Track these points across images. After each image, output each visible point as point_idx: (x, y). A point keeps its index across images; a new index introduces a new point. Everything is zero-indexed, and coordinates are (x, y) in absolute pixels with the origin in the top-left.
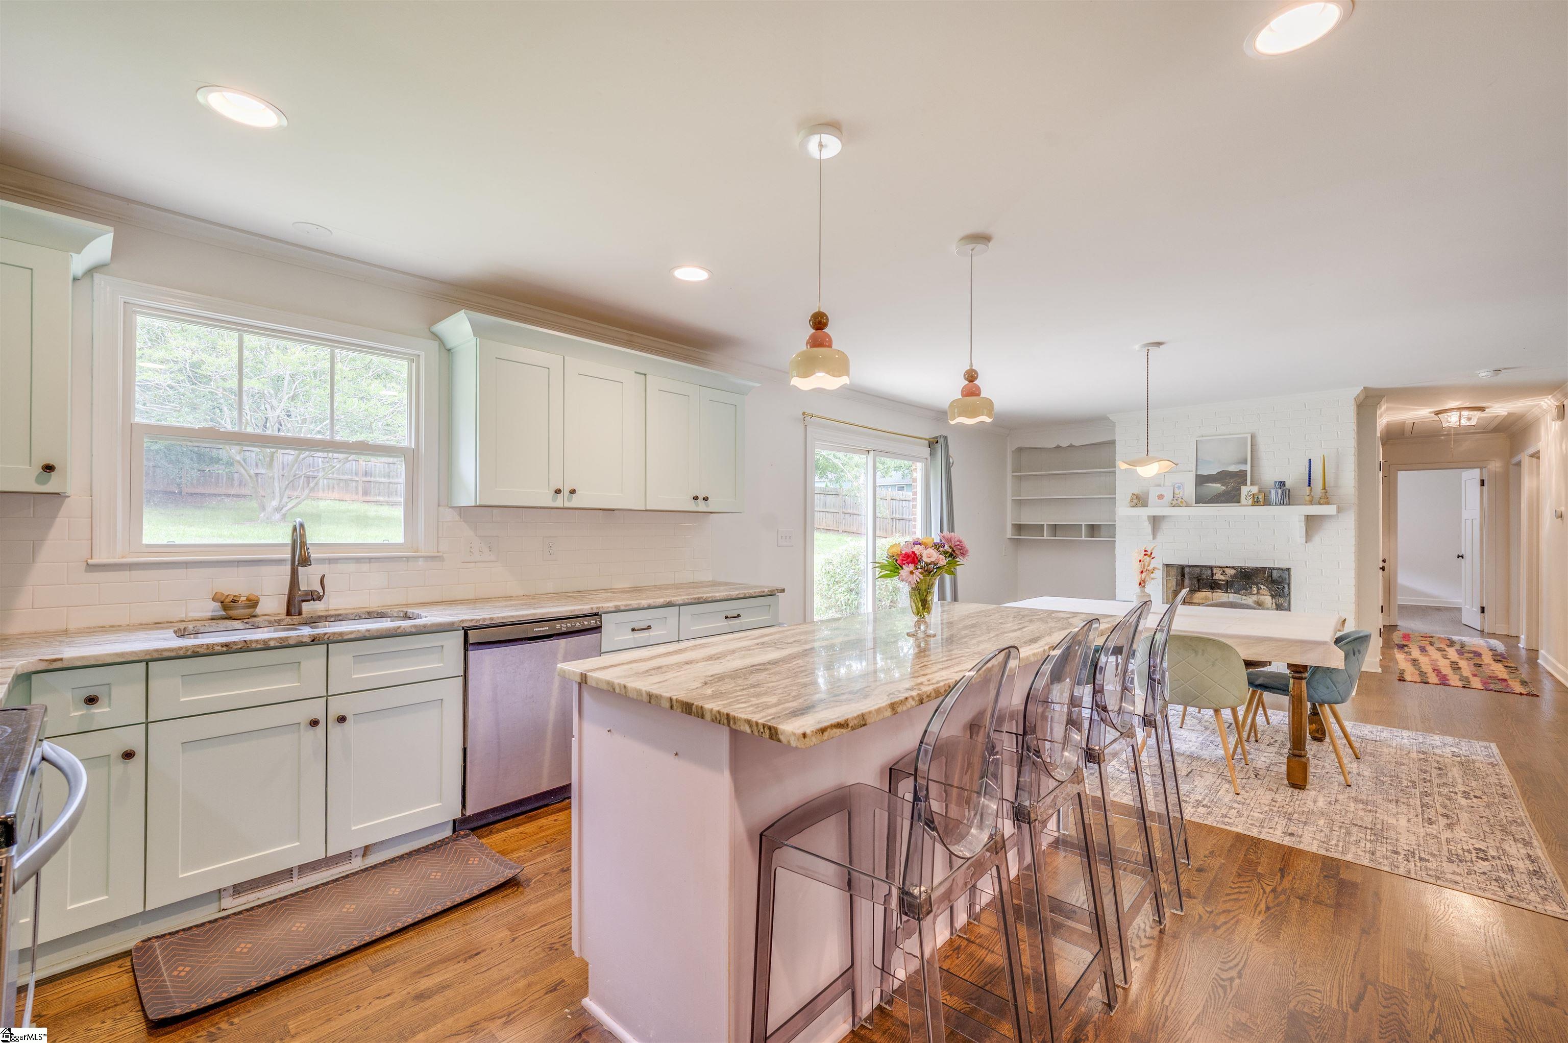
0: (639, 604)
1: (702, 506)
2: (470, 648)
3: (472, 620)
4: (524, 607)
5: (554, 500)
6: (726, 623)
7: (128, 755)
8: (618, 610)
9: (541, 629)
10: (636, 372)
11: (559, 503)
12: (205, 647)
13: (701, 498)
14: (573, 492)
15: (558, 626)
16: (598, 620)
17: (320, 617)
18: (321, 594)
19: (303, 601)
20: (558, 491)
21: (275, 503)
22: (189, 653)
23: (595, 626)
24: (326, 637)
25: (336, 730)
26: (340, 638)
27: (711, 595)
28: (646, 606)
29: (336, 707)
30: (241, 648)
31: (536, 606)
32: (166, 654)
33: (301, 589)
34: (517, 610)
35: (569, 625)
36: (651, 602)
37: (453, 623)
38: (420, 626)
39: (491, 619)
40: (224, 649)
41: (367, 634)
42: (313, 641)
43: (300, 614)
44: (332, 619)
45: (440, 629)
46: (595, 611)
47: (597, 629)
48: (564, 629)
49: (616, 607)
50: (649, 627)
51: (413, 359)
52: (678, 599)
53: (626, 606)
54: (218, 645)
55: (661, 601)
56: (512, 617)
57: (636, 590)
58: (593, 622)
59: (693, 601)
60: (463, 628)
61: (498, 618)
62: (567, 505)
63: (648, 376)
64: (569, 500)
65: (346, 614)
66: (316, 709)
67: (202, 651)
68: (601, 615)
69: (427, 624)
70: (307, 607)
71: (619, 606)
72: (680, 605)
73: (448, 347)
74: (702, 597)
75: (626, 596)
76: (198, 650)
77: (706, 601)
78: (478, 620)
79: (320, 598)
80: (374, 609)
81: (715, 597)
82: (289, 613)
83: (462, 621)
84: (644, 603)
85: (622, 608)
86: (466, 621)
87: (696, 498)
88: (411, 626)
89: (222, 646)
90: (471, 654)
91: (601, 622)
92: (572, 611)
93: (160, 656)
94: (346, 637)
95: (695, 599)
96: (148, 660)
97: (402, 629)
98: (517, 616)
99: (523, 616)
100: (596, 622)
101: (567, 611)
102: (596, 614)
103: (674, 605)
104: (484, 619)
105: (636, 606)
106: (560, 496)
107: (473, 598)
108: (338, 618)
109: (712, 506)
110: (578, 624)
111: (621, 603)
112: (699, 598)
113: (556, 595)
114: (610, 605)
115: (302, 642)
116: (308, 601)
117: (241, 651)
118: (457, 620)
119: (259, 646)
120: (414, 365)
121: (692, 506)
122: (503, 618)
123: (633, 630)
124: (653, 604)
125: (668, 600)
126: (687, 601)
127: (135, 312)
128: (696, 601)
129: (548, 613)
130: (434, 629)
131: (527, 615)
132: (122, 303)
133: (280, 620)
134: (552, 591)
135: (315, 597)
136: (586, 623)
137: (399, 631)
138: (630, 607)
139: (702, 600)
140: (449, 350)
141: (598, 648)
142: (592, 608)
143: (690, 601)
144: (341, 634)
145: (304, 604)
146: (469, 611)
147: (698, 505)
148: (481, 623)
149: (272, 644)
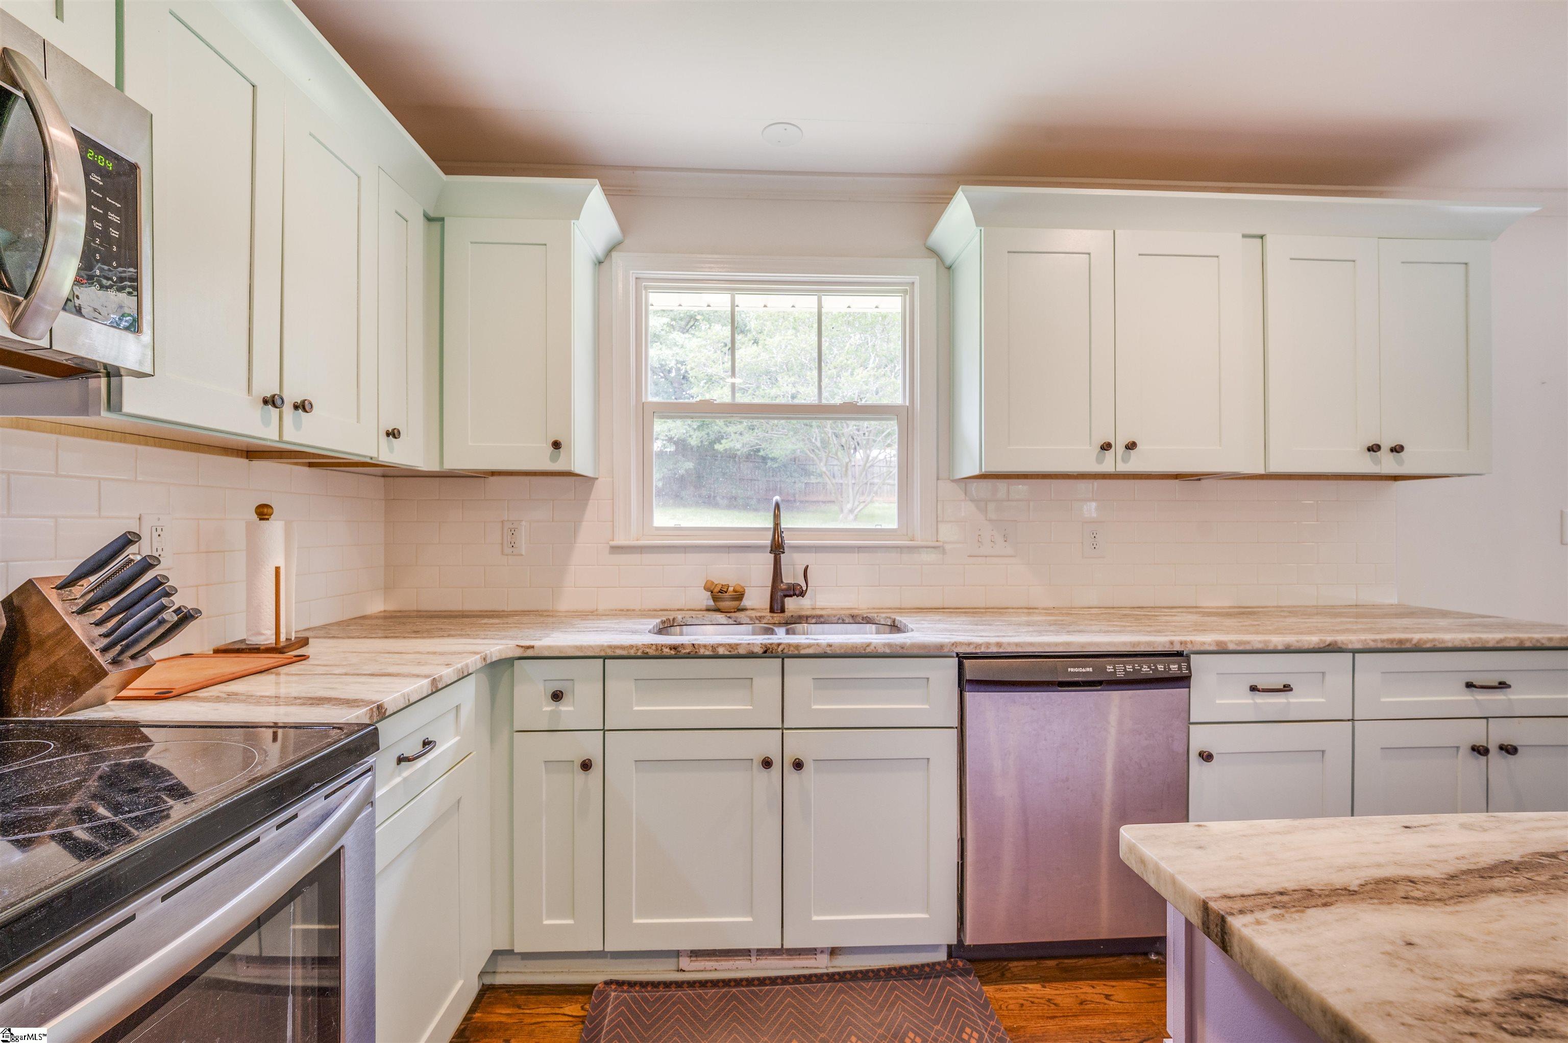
0: (1265, 642)
1: (1387, 464)
2: (967, 687)
3: (969, 644)
4: (1052, 628)
5: (1100, 460)
6: (1468, 697)
7: (586, 766)
8: (1222, 651)
9: (1081, 670)
10: (1244, 236)
11: (1108, 465)
12: (654, 647)
13: (1385, 447)
14: (1131, 446)
15: (1110, 669)
16: (1184, 665)
17: (800, 617)
18: (804, 589)
19: (786, 596)
20: (1106, 447)
21: (849, 506)
22: (639, 654)
23: (1178, 674)
24: (780, 649)
25: (792, 776)
26: (796, 652)
27: (1430, 636)
28: (1280, 647)
29: (796, 746)
30: (689, 653)
31: (1071, 628)
32: (619, 652)
33: (784, 581)
34: (1040, 633)
35: (1129, 668)
36: (1291, 639)
37: (941, 646)
38: (896, 645)
39: (999, 645)
40: (673, 652)
41: (828, 651)
42: (765, 652)
43: (783, 611)
44: (814, 621)
45: (922, 652)
46: (1177, 648)
47: (1183, 681)
48: (1120, 675)
49: (1218, 643)
50: (1287, 688)
51: (907, 291)
52: (1353, 639)
53: (1240, 643)
54: (666, 646)
55: (1313, 640)
56: (1031, 644)
57: (1243, 612)
58: (1174, 667)
59: (1389, 646)
60: (958, 655)
61: (1009, 644)
62: (1122, 468)
63: (1269, 239)
64: (1125, 460)
65: (829, 616)
66: (768, 744)
67: (652, 652)
68: (1188, 657)
69: (905, 644)
70: (791, 604)
71: (1225, 643)
72: (1354, 652)
73: (948, 262)
74: (1407, 640)
75: (1229, 622)
76: (648, 650)
77: (1418, 649)
78: (978, 645)
79: (802, 594)
80: (860, 612)
81: (1443, 641)
82: (772, 610)
83: (955, 644)
84: (1278, 640)
85: (1232, 647)
86: (961, 644)
87: (1374, 448)
88: (885, 645)
89: (671, 649)
90: (968, 695)
91: (1189, 668)
92: (1134, 644)
93: (613, 654)
94: (803, 652)
95: (1392, 641)
96: (607, 656)
97: (872, 647)
98: (1040, 644)
99: (1049, 644)
100: (1180, 668)
101: (1125, 644)
102: (1179, 654)
103: (1340, 650)
104: (988, 645)
105: (1260, 646)
106: (1109, 454)
107: (983, 605)
108: (821, 620)
109: (1407, 464)
110: (1145, 669)
111: (1231, 639)
112: (1401, 641)
113: (1104, 611)
114: (1208, 639)
115: (753, 653)
116: (791, 596)
117: (688, 656)
118: (947, 640)
119: (707, 653)
120: (908, 297)
121: (1366, 465)
122: (1017, 645)
123: (1253, 689)
124: (1296, 645)
125: (1329, 639)
126: (1372, 645)
127: (646, 288)
128: (1395, 646)
129: (1090, 644)
130: (915, 651)
131: (1056, 644)
132: (634, 279)
133: (760, 617)
134: (1095, 604)
135: (797, 592)
136: (1160, 667)
137: (868, 650)
138: (1248, 647)
139: (1408, 645)
140: (949, 268)
141: (1185, 715)
142: (1172, 643)
143: (1380, 645)
144: (797, 647)
145: (787, 600)
146: (970, 627)
147: (1377, 462)
148: (983, 650)
149: (721, 651)
